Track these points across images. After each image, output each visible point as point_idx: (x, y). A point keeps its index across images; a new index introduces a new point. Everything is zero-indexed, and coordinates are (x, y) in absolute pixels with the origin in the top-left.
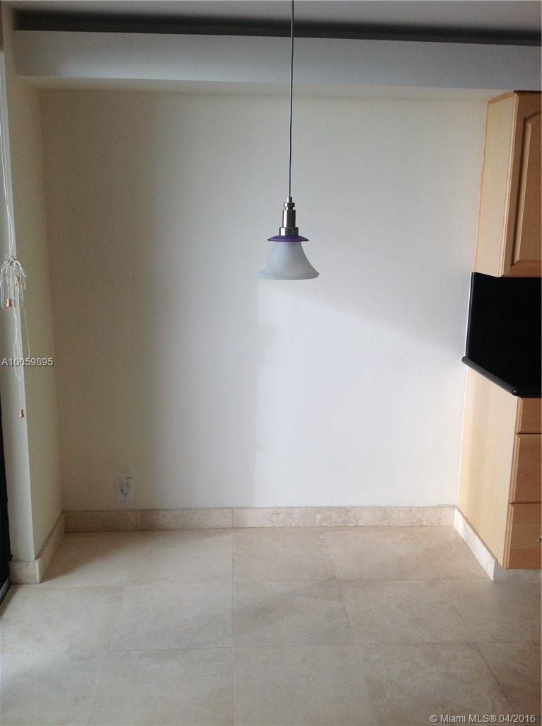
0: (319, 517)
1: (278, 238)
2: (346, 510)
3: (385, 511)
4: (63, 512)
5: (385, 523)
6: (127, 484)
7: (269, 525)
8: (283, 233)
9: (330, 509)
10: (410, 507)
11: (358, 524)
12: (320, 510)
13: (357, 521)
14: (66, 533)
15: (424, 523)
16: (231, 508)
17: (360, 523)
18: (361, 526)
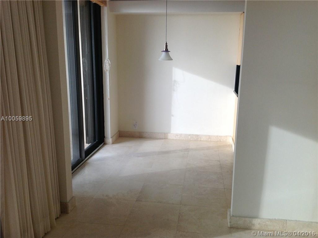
0: (189, 137)
1: (163, 51)
2: (198, 136)
3: (210, 137)
4: (119, 131)
5: (209, 140)
6: (136, 124)
7: (175, 139)
8: (164, 50)
9: (193, 135)
10: (217, 136)
11: (202, 140)
12: (190, 135)
13: (201, 139)
14: (119, 137)
15: (222, 141)
16: (165, 133)
17: (202, 139)
18: (202, 141)
